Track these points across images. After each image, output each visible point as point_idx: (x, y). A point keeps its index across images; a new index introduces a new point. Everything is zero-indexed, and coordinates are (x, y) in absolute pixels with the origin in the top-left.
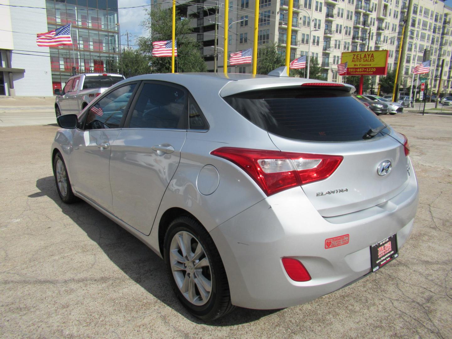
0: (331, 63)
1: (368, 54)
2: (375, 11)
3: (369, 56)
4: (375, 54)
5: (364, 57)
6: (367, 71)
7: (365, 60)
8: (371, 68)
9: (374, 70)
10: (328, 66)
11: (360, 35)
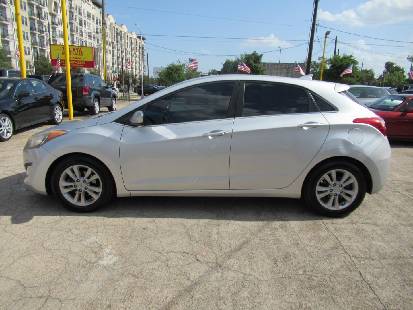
0: (12, 51)
1: (76, 48)
2: (47, 5)
3: (77, 50)
4: (82, 49)
5: (73, 51)
6: (78, 63)
7: (74, 53)
8: (81, 61)
9: (85, 63)
10: (10, 54)
11: (37, 26)
